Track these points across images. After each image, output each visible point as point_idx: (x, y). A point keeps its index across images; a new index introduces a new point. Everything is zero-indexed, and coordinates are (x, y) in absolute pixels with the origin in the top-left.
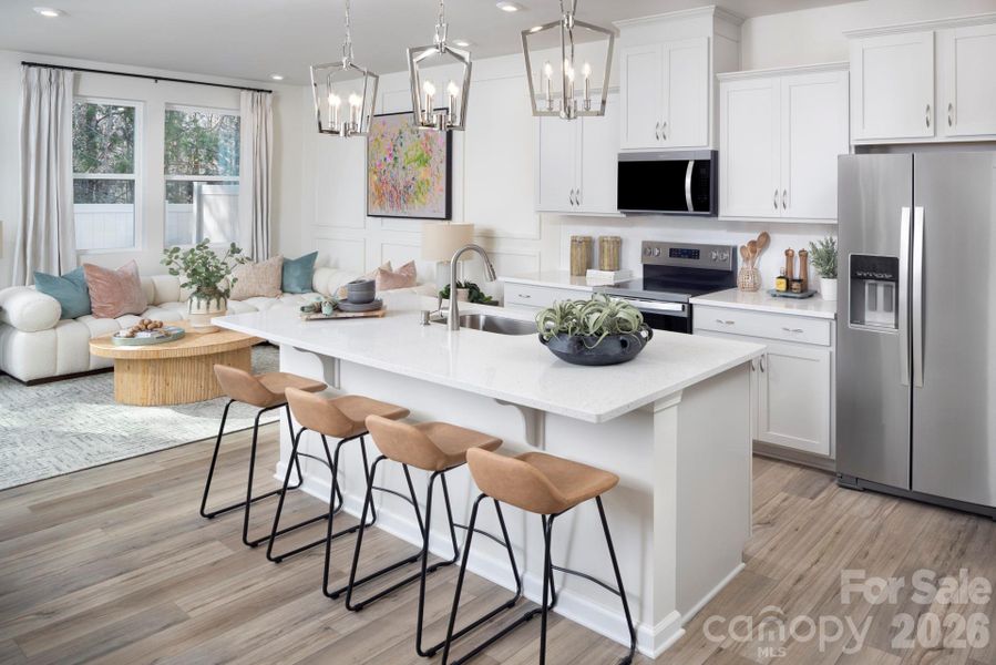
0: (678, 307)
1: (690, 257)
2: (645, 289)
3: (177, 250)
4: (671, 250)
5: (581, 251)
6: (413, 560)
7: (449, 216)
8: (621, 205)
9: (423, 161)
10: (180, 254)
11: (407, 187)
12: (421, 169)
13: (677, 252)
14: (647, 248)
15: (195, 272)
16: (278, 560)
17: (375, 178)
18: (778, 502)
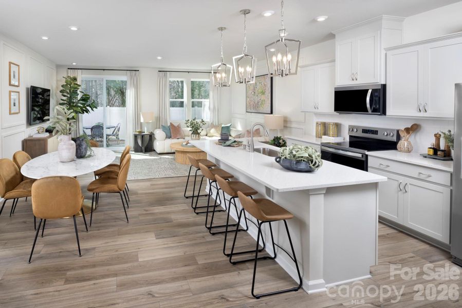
0: (360, 155)
1: (372, 134)
2: (350, 146)
3: (188, 120)
4: (363, 130)
5: (320, 128)
6: (234, 225)
7: (272, 113)
8: (336, 109)
9: (263, 93)
10: (189, 121)
11: (258, 102)
12: (263, 96)
13: (365, 131)
14: (351, 129)
15: (193, 127)
16: (197, 213)
17: (248, 99)
18: (407, 257)
